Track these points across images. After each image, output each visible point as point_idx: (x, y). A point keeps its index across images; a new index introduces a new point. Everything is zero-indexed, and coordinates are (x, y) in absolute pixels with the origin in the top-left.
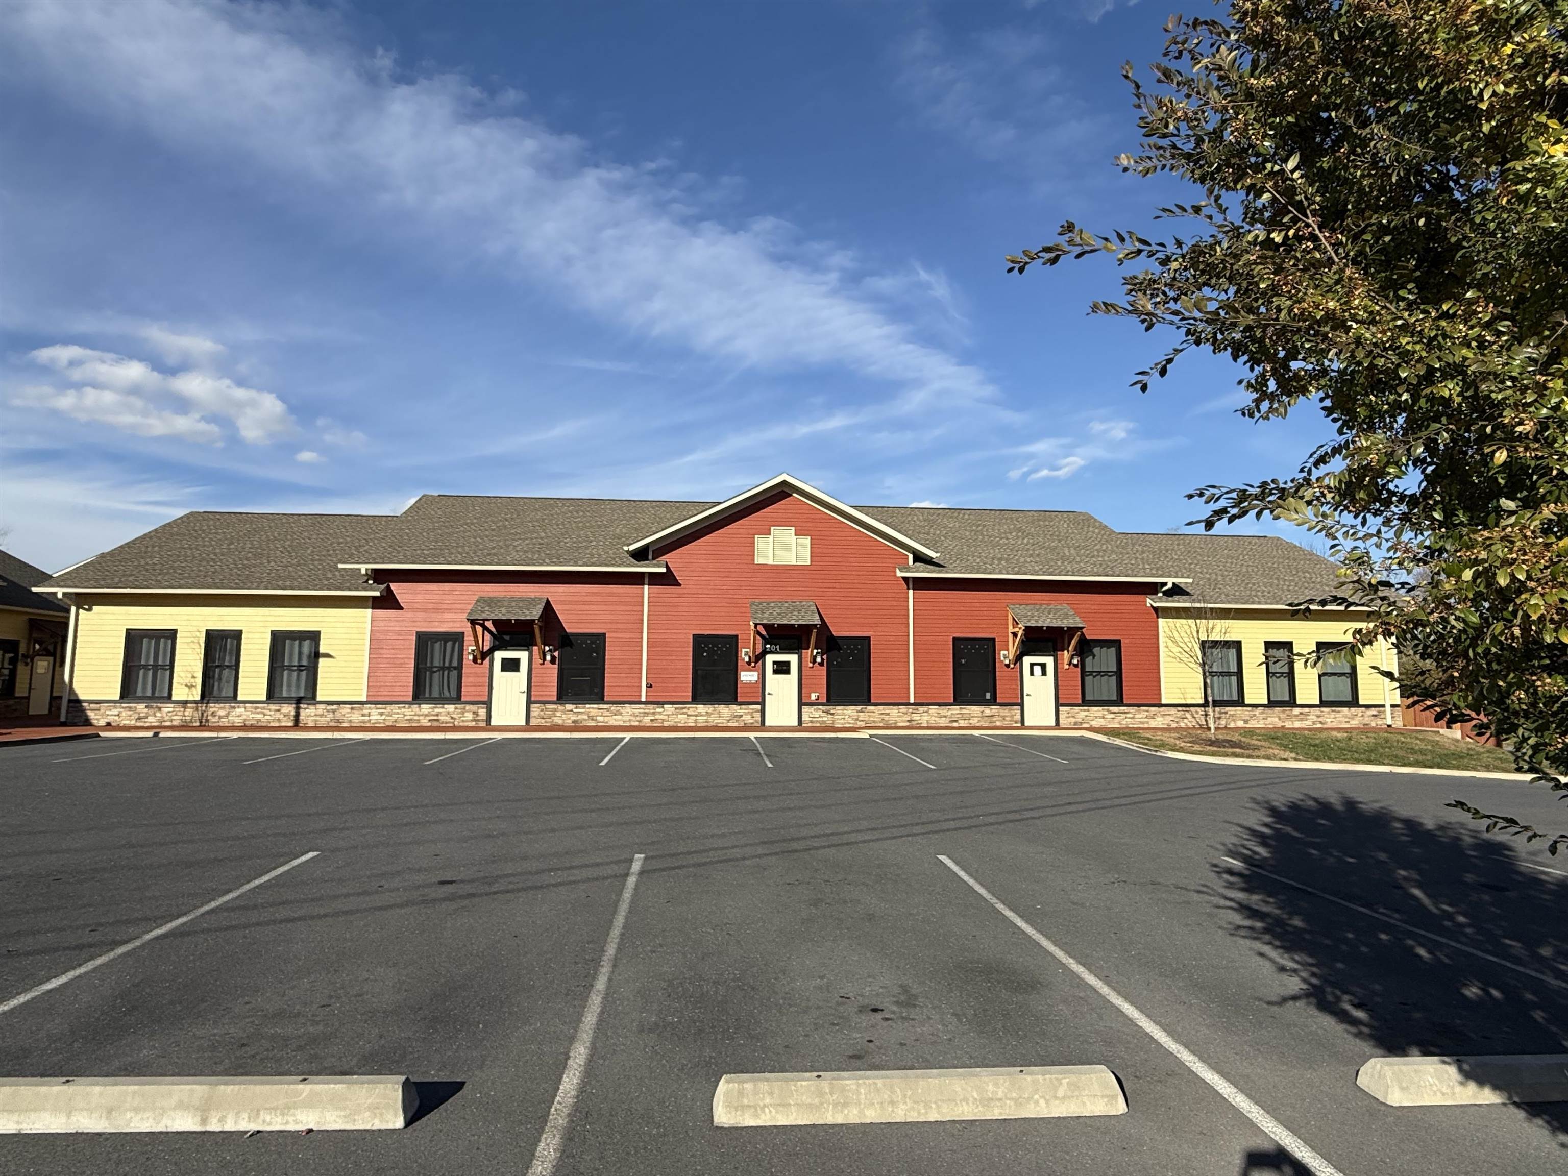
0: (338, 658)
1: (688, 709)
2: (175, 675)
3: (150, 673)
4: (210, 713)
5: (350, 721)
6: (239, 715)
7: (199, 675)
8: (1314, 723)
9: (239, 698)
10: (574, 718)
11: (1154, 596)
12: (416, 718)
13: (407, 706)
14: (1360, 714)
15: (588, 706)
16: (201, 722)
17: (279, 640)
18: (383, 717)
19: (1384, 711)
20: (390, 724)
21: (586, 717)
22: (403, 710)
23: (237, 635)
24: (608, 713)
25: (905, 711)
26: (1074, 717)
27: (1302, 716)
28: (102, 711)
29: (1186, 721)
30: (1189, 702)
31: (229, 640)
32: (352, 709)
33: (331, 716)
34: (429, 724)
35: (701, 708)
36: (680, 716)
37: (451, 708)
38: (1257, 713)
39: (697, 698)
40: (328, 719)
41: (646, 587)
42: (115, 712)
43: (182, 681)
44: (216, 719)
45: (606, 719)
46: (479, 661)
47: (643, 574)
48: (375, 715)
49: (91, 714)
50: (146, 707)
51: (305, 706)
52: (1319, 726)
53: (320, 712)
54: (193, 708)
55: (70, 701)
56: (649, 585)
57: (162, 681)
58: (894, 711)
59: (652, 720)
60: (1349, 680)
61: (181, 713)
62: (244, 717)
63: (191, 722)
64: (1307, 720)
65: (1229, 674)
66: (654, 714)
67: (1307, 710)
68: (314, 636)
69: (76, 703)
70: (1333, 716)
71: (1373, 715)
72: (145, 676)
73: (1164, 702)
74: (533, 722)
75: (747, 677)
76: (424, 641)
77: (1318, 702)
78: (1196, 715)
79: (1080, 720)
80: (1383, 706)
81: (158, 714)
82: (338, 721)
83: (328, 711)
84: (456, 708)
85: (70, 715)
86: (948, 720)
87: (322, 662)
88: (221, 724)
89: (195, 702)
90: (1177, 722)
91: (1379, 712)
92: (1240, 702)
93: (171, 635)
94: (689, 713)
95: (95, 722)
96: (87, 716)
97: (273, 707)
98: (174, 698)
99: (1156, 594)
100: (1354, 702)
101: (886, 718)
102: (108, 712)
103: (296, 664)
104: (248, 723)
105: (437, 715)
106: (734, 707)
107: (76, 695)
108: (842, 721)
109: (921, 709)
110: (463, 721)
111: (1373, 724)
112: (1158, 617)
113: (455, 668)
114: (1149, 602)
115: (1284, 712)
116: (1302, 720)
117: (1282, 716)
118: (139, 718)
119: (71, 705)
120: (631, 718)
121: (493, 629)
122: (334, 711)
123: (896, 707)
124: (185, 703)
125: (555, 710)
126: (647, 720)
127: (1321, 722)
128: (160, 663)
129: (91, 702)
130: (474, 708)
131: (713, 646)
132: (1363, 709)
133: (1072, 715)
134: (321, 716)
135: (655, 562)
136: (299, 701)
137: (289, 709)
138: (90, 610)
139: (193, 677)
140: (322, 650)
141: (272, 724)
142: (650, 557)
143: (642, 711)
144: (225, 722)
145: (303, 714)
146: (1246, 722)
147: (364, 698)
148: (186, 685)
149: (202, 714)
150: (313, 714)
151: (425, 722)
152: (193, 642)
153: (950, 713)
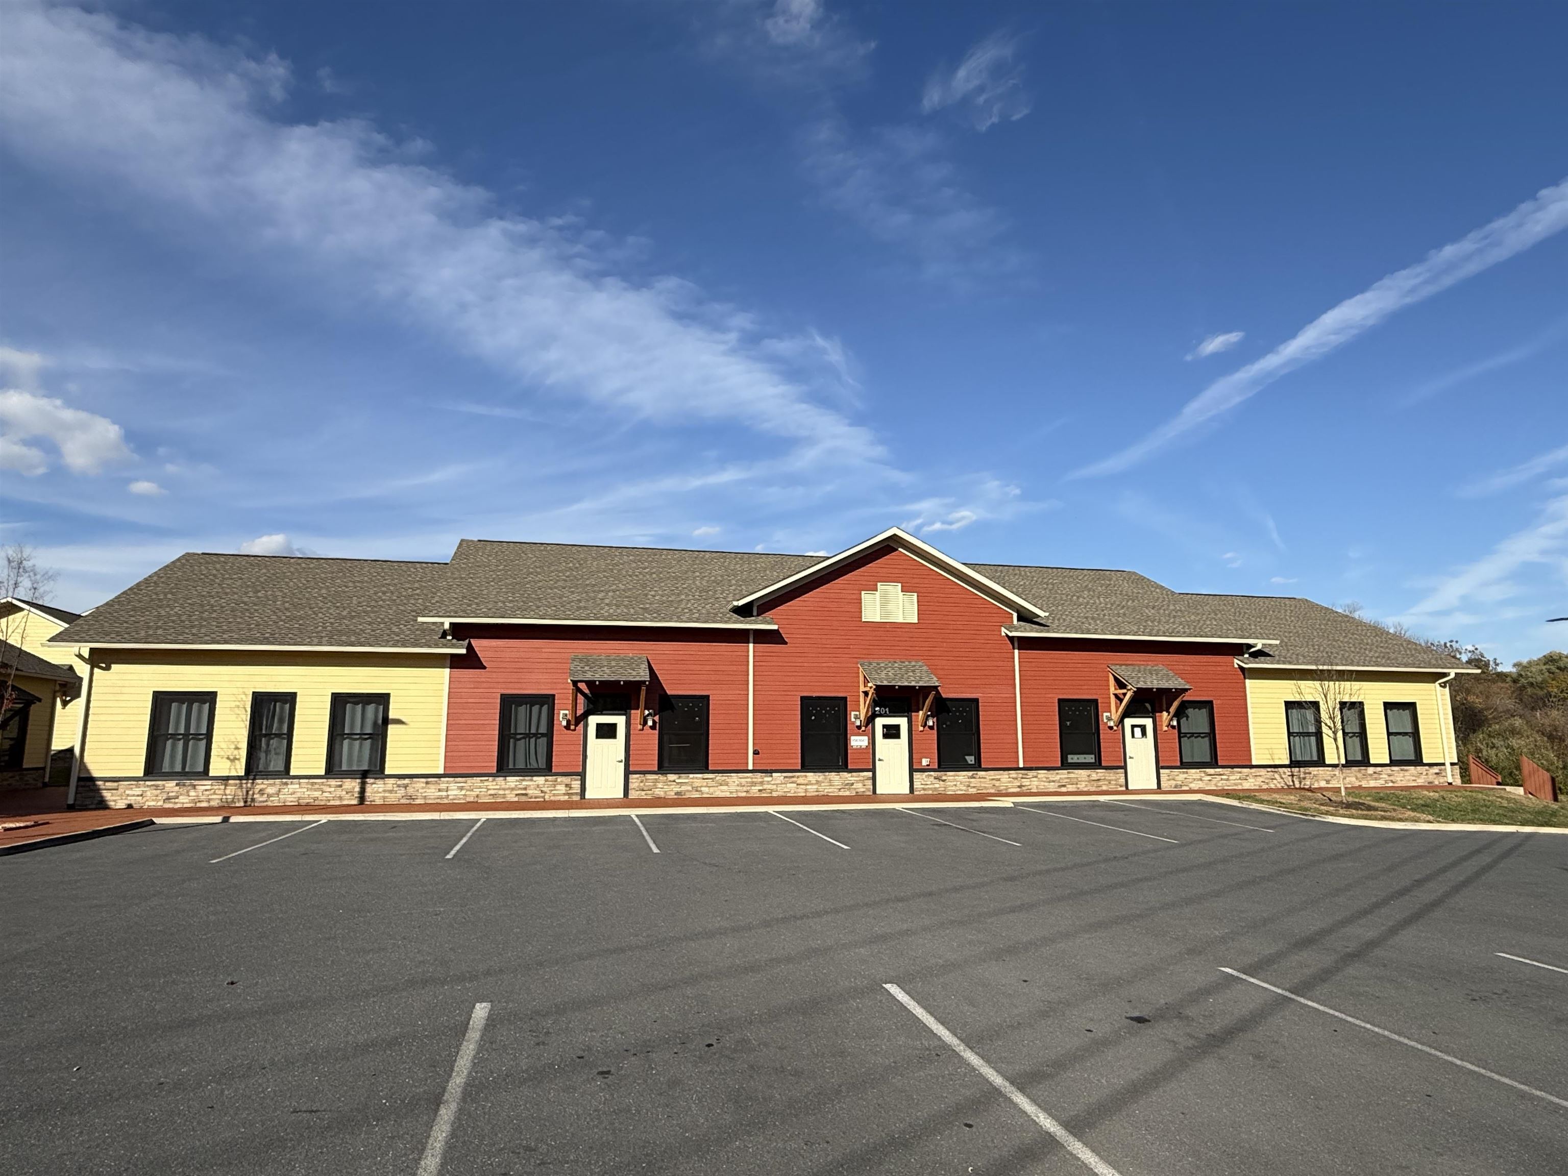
0: (412, 725)
1: (798, 777)
2: (214, 746)
3: (181, 743)
4: (257, 791)
5: (425, 797)
6: (292, 792)
7: (244, 746)
8: (1386, 782)
9: (292, 773)
10: (677, 789)
11: (1240, 658)
12: (501, 792)
13: (491, 779)
14: (1425, 773)
15: (691, 776)
16: (246, 802)
17: (340, 702)
18: (463, 792)
19: (1445, 769)
20: (472, 799)
21: (690, 788)
22: (486, 784)
23: (290, 699)
24: (714, 784)
25: (1014, 776)
26: (1174, 779)
27: (1376, 776)
28: (121, 791)
29: (1275, 781)
30: (1277, 762)
31: (278, 704)
32: (427, 783)
33: (402, 791)
34: (516, 799)
35: (811, 776)
36: (789, 785)
37: (540, 780)
38: (1337, 773)
39: (807, 766)
40: (399, 795)
41: (751, 646)
42: (138, 791)
43: (222, 753)
44: (264, 798)
45: (712, 790)
46: (572, 727)
47: (748, 630)
48: (454, 790)
49: (107, 795)
50: (177, 785)
51: (372, 781)
52: (1391, 784)
53: (389, 787)
54: (235, 785)
55: (80, 779)
56: (754, 643)
57: (195, 756)
58: (1004, 776)
59: (760, 791)
60: (1411, 739)
61: (221, 792)
62: (298, 795)
63: (233, 801)
64: (1380, 779)
65: (1308, 734)
66: (762, 783)
67: (1379, 769)
68: (383, 699)
69: (88, 782)
70: (1402, 775)
71: (1437, 774)
72: (174, 747)
73: (1254, 763)
74: (633, 795)
75: (858, 742)
76: (509, 703)
77: (1388, 762)
78: (1283, 776)
79: (1180, 783)
80: (1443, 764)
81: (192, 793)
82: (411, 798)
83: (399, 786)
84: (546, 781)
85: (79, 795)
86: (1057, 784)
87: (391, 729)
88: (269, 804)
89: (239, 778)
90: (1268, 784)
91: (1440, 770)
92: (1320, 762)
93: (210, 698)
94: (798, 782)
95: (112, 804)
96: (102, 797)
97: (333, 782)
98: (211, 774)
99: (1243, 655)
100: (1418, 761)
101: (997, 783)
102: (128, 792)
103: (358, 732)
104: (303, 802)
105: (525, 789)
106: (845, 775)
107: (88, 771)
108: (954, 788)
109: (1031, 773)
110: (554, 795)
111: (1436, 783)
112: (1245, 678)
113: (543, 735)
114: (1236, 662)
115: (1359, 771)
116: (1376, 779)
117: (1359, 775)
118: (168, 799)
119: (82, 783)
120: (738, 788)
121: (587, 691)
122: (406, 787)
123: (1006, 772)
124: (225, 779)
125: (656, 781)
126: (754, 791)
127: (1392, 782)
128: (192, 732)
129: (106, 780)
130: (566, 780)
131: (821, 709)
132: (1427, 767)
133: (1174, 778)
134: (391, 792)
135: (760, 618)
136: (364, 775)
137: (353, 785)
138: (108, 668)
139: (237, 748)
140: (392, 715)
141: (332, 803)
142: (755, 613)
143: (749, 780)
144: (275, 802)
145: (369, 790)
146: (1328, 782)
147: (441, 771)
148: (228, 758)
149: (247, 792)
150: (381, 790)
151: (511, 797)
152: (238, 707)
153: (1058, 778)
